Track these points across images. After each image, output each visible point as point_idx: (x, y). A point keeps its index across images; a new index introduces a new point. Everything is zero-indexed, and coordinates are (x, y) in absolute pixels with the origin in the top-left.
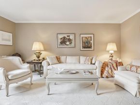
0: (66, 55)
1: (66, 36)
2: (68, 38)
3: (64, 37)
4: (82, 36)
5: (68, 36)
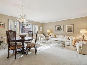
0: (59, 35)
1: (59, 26)
3: (59, 27)
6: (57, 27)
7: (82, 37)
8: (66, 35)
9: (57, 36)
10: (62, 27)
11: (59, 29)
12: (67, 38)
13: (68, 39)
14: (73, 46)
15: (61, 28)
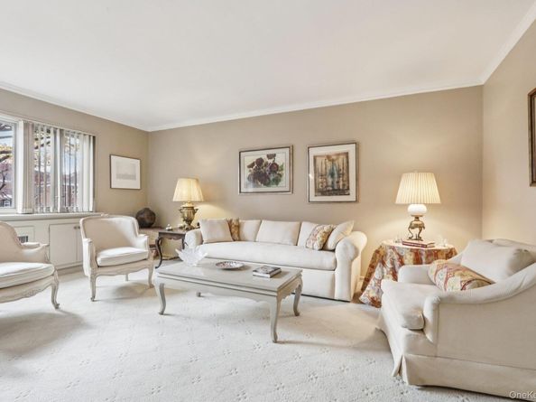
0: (261, 217)
1: (263, 155)
2: (270, 161)
3: (260, 161)
4: (314, 152)
5: (270, 157)
6: (250, 158)
7: (412, 227)
8: (311, 221)
9: (248, 227)
10: (281, 158)
11: (265, 174)
12: (317, 245)
13: (324, 248)
14: (356, 298)
15: (275, 168)
